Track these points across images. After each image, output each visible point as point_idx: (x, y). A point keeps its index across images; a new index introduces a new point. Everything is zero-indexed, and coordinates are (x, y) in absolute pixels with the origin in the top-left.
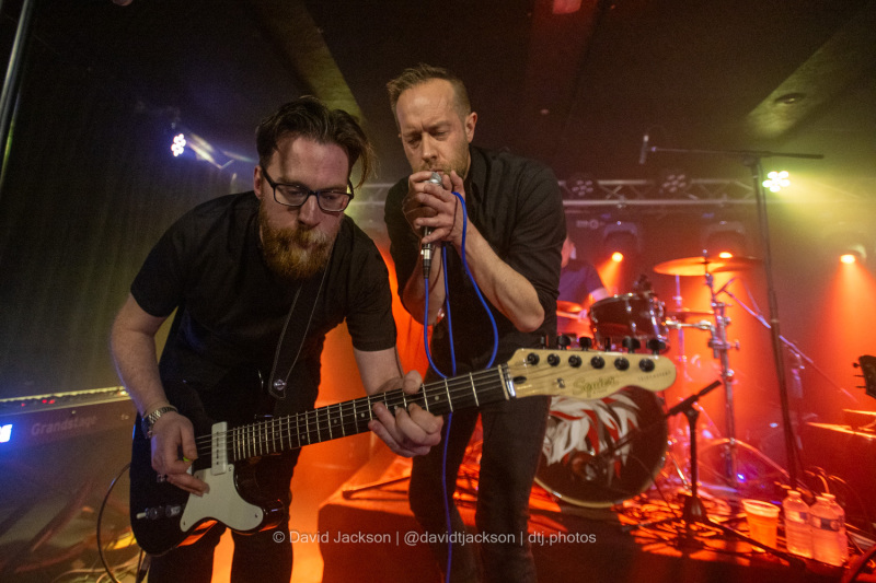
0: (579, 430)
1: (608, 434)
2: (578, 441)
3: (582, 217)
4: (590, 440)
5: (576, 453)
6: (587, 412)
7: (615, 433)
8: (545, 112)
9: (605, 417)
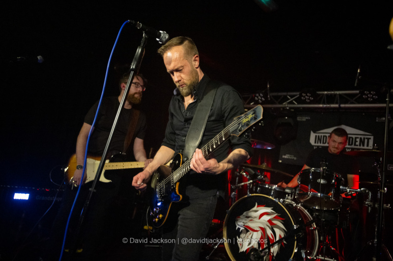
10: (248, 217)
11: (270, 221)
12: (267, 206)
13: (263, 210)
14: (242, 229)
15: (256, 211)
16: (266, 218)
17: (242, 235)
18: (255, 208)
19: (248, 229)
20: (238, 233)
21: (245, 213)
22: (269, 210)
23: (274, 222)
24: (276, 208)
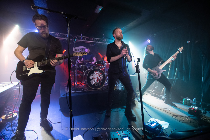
0: (96, 80)
1: (99, 80)
2: (96, 81)
3: (91, 44)
4: (97, 81)
5: (95, 83)
6: (97, 77)
7: (100, 79)
8: (88, 25)
9: (99, 78)
10: (93, 75)
11: (99, 75)
12: (98, 71)
13: (97, 72)
14: (91, 79)
15: (95, 73)
16: (98, 74)
17: (92, 81)
18: (94, 72)
19: (93, 78)
20: (91, 80)
21: (92, 75)
22: (98, 72)
23: (100, 75)
24: (100, 71)
